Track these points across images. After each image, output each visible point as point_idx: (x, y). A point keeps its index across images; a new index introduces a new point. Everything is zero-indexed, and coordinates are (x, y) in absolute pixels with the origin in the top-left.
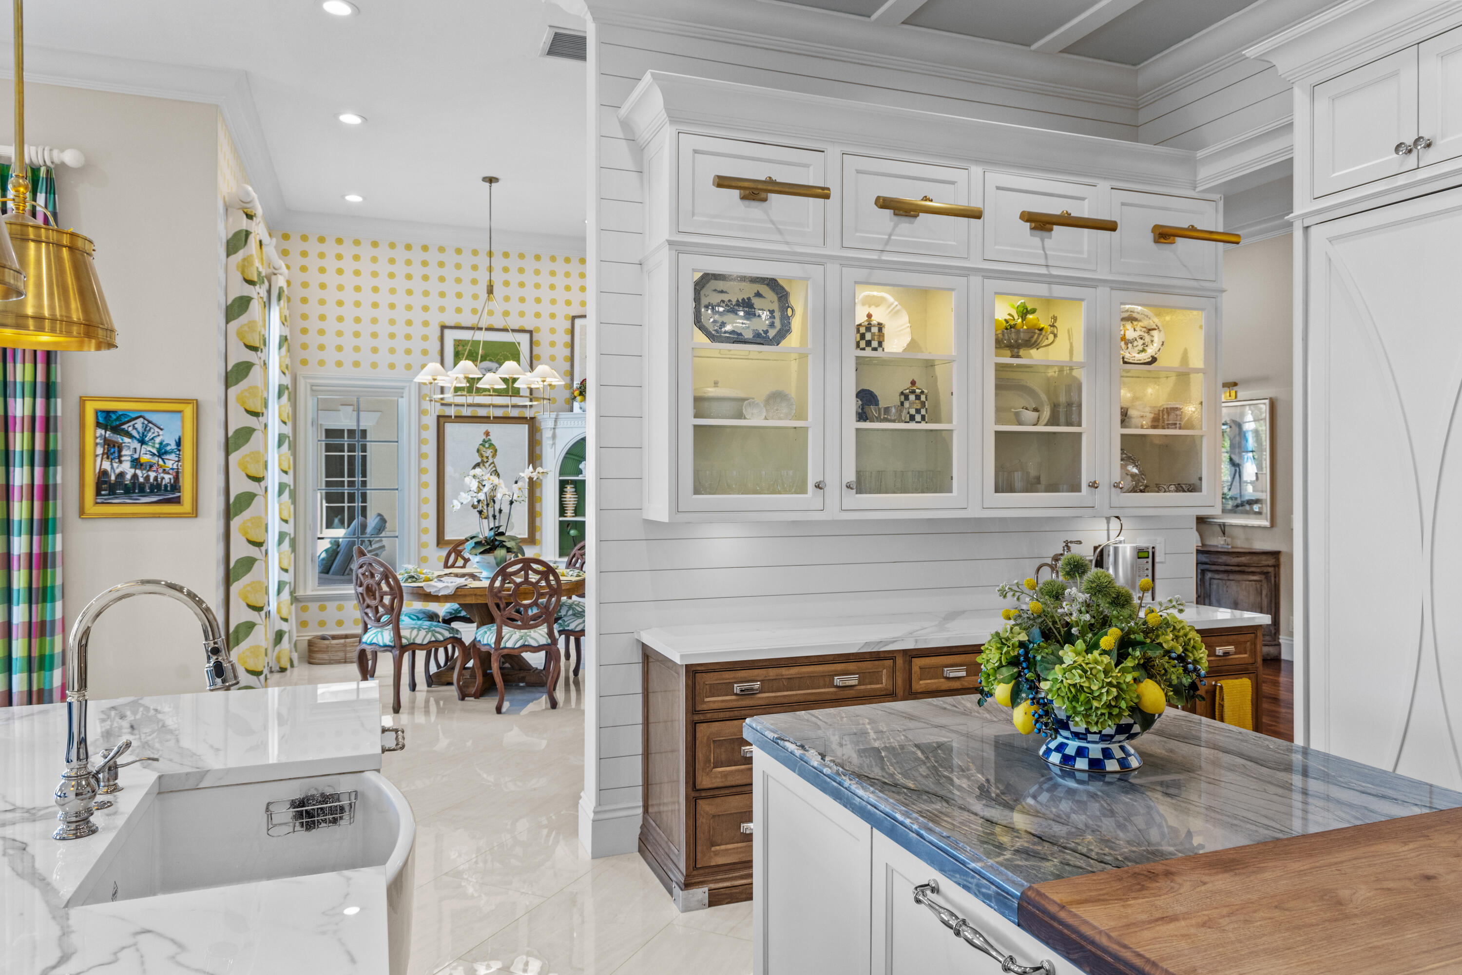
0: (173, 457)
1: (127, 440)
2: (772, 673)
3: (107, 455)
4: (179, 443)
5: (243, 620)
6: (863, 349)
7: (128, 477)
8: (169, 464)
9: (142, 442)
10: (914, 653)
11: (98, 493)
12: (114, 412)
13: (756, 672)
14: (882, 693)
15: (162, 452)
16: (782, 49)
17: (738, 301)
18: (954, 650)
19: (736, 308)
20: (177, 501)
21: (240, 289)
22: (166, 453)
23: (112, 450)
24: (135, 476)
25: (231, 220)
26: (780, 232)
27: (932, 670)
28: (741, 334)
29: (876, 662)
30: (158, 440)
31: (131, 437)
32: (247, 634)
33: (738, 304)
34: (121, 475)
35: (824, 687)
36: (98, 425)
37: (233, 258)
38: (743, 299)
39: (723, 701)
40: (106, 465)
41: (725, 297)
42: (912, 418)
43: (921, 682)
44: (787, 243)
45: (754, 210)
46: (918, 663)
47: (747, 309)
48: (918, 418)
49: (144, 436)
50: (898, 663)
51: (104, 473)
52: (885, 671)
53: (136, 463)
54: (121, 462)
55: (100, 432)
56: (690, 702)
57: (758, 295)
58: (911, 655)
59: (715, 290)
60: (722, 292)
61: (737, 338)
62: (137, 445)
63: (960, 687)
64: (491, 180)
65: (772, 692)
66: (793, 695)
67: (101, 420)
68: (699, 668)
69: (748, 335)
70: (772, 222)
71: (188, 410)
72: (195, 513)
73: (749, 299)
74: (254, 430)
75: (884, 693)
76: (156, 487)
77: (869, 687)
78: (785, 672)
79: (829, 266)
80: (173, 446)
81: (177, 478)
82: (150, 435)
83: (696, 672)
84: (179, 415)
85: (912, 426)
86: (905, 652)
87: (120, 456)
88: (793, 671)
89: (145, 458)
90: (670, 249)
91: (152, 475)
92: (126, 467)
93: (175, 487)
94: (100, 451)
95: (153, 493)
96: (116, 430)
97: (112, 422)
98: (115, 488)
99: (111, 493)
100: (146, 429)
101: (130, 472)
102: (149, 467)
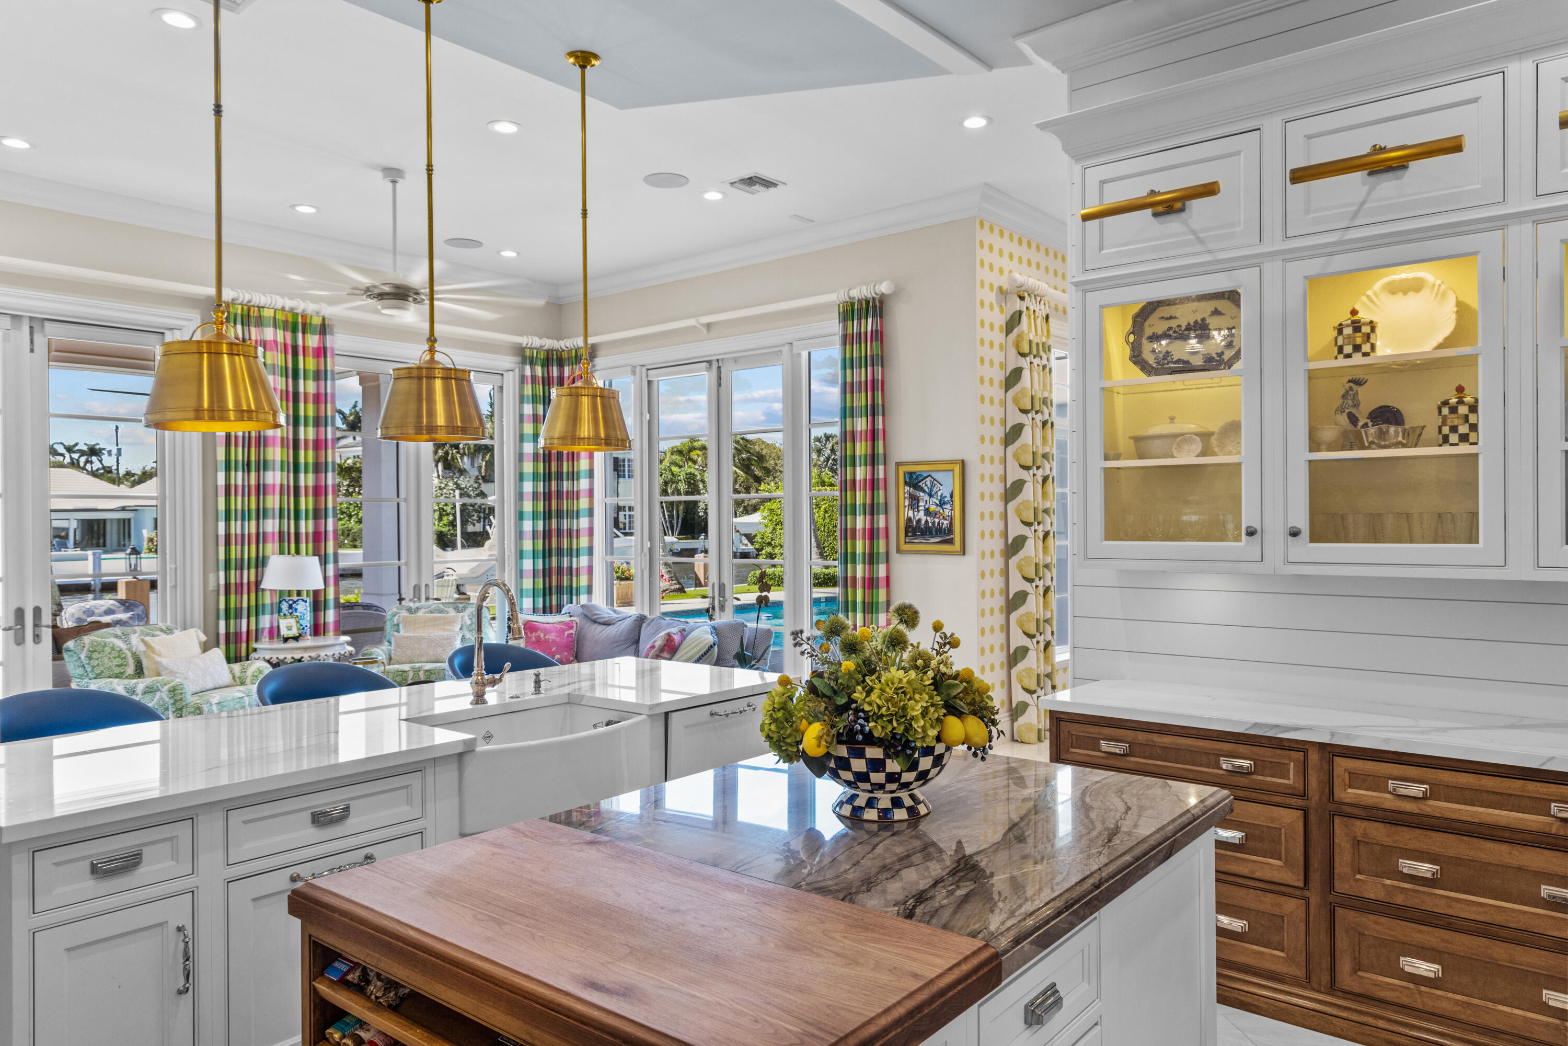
0: (948, 506)
1: (922, 494)
2: (1141, 737)
3: (911, 506)
4: (952, 496)
5: (1020, 644)
6: (1348, 356)
7: (923, 522)
8: (947, 512)
9: (931, 495)
10: (1337, 750)
11: (906, 535)
12: (914, 473)
13: (1123, 732)
14: (1287, 791)
15: (942, 504)
16: (1263, 10)
17: (1189, 324)
18: (1406, 758)
19: (1186, 332)
20: (950, 542)
21: (1014, 361)
22: (945, 503)
23: (914, 502)
24: (927, 522)
25: (1009, 304)
26: (1201, 241)
27: (1370, 779)
28: (1187, 362)
29: (1279, 751)
30: (939, 494)
31: (924, 491)
32: (1024, 657)
33: (1188, 328)
34: (919, 521)
35: (1209, 766)
36: (906, 483)
37: (1010, 336)
38: (1196, 322)
39: (1088, 755)
40: (911, 514)
41: (1173, 324)
42: (1446, 439)
43: (1350, 790)
44: (1210, 252)
45: (1173, 224)
46: (1341, 764)
47: (1199, 332)
48: (1454, 438)
49: (931, 490)
50: (1310, 757)
51: (909, 520)
52: (1292, 764)
53: (927, 512)
54: (918, 511)
55: (907, 488)
56: (1054, 748)
57: (1216, 312)
58: (1331, 752)
59: (1162, 318)
60: (1171, 318)
61: (1186, 368)
62: (927, 498)
63: (1417, 811)
65: (1144, 758)
66: (1168, 767)
67: (907, 480)
68: (1063, 716)
69: (1197, 361)
70: (1193, 232)
71: (957, 469)
72: (963, 552)
73: (1203, 320)
74: (1025, 482)
75: (1290, 791)
76: (939, 531)
77: (1269, 779)
78: (1157, 738)
79: (1267, 267)
80: (948, 498)
81: (951, 523)
82: (935, 490)
83: (1059, 720)
84: (951, 473)
85: (1446, 450)
86: (1322, 746)
87: (918, 507)
88: (1167, 740)
89: (933, 508)
90: (1076, 291)
91: (937, 520)
92: (921, 515)
93: (950, 530)
94: (907, 503)
95: (937, 535)
96: (916, 486)
97: (914, 481)
98: (914, 531)
99: (914, 535)
100: (933, 486)
101: (924, 519)
102: (935, 514)
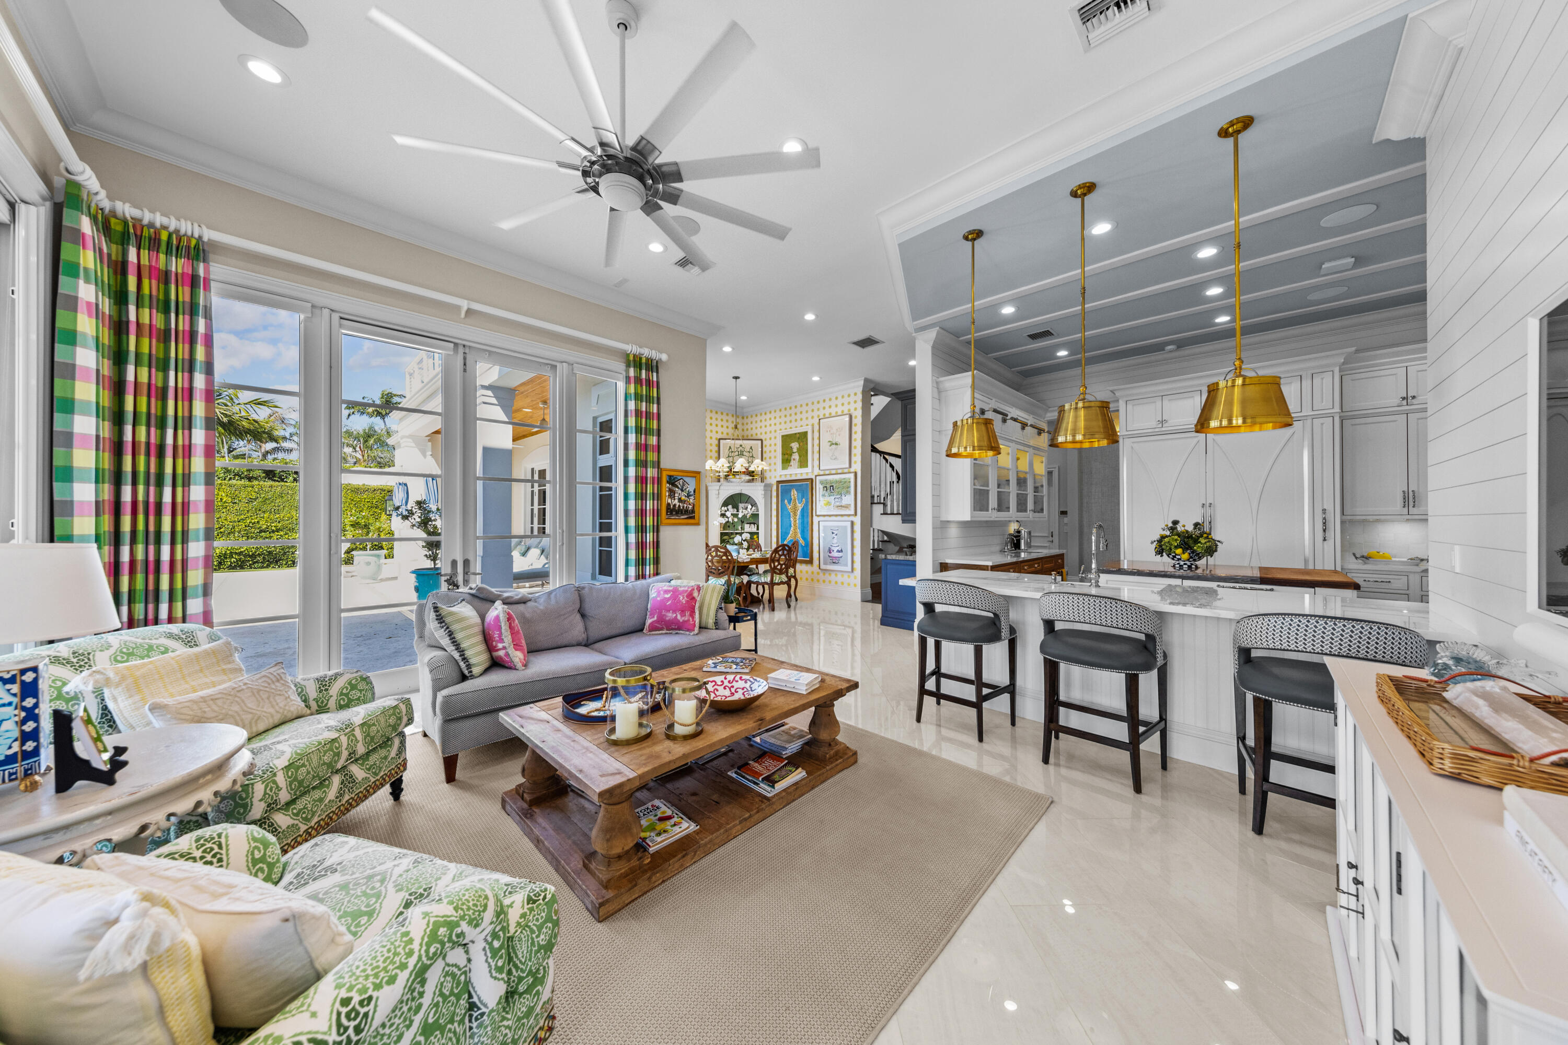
0: (692, 497)
3: (670, 496)
4: (694, 492)
7: (677, 506)
8: (691, 501)
9: (682, 491)
11: (666, 514)
12: (673, 476)
15: (689, 496)
20: (693, 518)
23: (672, 494)
24: (679, 506)
30: (687, 490)
31: (678, 488)
34: (675, 505)
36: (667, 482)
40: (670, 501)
49: (682, 488)
51: (669, 504)
53: (680, 500)
54: (675, 499)
55: (668, 485)
62: (680, 492)
64: (736, 378)
67: (669, 480)
71: (699, 477)
72: (699, 524)
76: (686, 512)
80: (692, 493)
81: (693, 507)
82: (685, 488)
84: (695, 479)
87: (674, 497)
89: (683, 498)
91: (685, 505)
92: (676, 502)
93: (693, 511)
94: (668, 494)
95: (685, 514)
96: (673, 484)
97: (672, 481)
98: (672, 511)
99: (671, 514)
100: (684, 485)
101: (678, 504)
102: (684, 502)
